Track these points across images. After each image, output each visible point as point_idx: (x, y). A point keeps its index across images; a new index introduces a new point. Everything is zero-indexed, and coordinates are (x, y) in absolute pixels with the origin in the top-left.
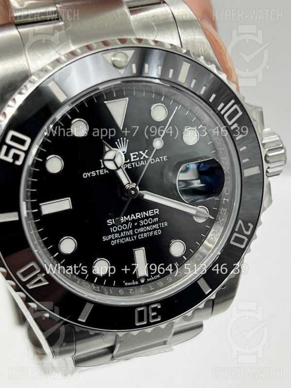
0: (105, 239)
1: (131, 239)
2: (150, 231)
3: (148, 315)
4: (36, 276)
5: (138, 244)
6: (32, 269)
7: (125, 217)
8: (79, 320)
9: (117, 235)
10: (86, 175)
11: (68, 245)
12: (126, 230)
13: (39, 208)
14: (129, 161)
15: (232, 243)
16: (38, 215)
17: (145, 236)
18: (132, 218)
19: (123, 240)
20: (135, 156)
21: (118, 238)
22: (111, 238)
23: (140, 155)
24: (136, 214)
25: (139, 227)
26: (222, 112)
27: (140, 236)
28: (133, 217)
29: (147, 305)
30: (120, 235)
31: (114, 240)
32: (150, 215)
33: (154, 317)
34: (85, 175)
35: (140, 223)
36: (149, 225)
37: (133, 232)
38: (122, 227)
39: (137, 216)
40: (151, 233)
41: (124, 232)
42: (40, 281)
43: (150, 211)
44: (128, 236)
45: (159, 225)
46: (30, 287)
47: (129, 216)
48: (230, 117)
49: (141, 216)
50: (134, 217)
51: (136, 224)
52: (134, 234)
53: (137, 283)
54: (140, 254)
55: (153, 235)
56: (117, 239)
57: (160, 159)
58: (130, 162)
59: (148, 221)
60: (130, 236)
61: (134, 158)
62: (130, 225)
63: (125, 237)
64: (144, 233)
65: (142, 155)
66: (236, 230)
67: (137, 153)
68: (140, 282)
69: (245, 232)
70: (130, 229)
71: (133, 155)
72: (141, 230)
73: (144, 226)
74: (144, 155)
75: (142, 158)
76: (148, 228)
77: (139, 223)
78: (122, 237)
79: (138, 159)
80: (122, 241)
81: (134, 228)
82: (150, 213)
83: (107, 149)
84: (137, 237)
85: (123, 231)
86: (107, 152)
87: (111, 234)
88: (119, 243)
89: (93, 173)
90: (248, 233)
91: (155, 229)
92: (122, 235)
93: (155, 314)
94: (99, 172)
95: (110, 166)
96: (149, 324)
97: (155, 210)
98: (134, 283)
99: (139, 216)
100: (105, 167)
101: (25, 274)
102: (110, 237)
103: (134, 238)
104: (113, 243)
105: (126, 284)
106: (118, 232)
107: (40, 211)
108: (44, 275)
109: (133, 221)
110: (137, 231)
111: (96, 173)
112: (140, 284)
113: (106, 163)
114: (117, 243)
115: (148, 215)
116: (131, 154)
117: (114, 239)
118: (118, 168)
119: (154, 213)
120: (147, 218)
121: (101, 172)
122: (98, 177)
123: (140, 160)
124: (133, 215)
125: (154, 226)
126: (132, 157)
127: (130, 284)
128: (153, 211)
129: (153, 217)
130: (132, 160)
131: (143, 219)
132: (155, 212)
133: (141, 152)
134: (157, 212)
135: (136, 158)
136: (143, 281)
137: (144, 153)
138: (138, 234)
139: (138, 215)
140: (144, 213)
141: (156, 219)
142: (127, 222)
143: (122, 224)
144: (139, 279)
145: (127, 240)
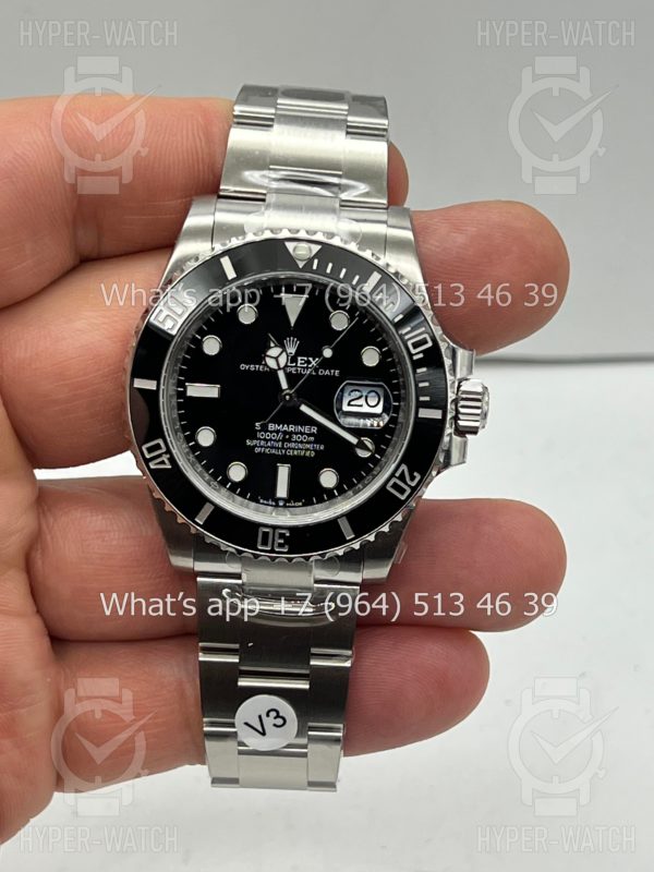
0: (248, 443)
1: (278, 452)
2: (302, 450)
3: (274, 540)
4: (160, 456)
5: (284, 459)
6: (158, 447)
7: (276, 425)
8: (197, 520)
9: (263, 443)
10: (243, 367)
11: (206, 437)
12: (275, 440)
13: (185, 388)
14: (294, 364)
15: (389, 488)
16: (182, 395)
17: (296, 453)
18: (284, 429)
19: (269, 451)
20: (303, 362)
21: (264, 447)
22: (256, 444)
23: (309, 362)
24: (290, 426)
25: (289, 441)
26: (407, 337)
27: (289, 452)
28: (285, 427)
29: (274, 527)
30: (266, 444)
31: (258, 447)
32: (306, 432)
33: (280, 545)
36: (302, 442)
37: (283, 445)
38: (271, 436)
39: (290, 429)
40: (303, 453)
41: (272, 442)
42: (163, 462)
43: (306, 427)
44: (275, 448)
45: (314, 446)
46: (152, 467)
47: (281, 426)
48: (416, 345)
49: (295, 429)
50: (287, 429)
51: (287, 437)
52: (283, 448)
53: (274, 503)
54: (283, 472)
56: (262, 447)
57: (331, 373)
58: (296, 366)
59: (302, 438)
60: (278, 448)
61: (301, 364)
62: (280, 436)
63: (272, 447)
64: (295, 449)
65: (311, 363)
66: (397, 475)
67: (306, 359)
68: (277, 503)
69: (409, 482)
70: (279, 441)
71: (301, 360)
72: (293, 445)
73: (296, 442)
74: (313, 363)
75: (310, 366)
76: (301, 446)
77: (291, 437)
78: (269, 447)
79: (306, 365)
80: (267, 451)
81: (284, 440)
83: (272, 345)
84: (286, 452)
85: (271, 440)
86: (270, 348)
87: (257, 439)
88: (264, 452)
89: (252, 367)
90: (413, 484)
91: (307, 450)
92: (269, 444)
93: (282, 541)
94: (259, 368)
95: (272, 363)
96: (272, 551)
97: (312, 427)
98: (270, 502)
100: (266, 365)
101: (150, 450)
102: (255, 442)
103: (281, 452)
104: (257, 450)
105: (261, 501)
106: (265, 440)
107: (185, 391)
108: (168, 456)
109: (285, 433)
110: (286, 445)
111: (255, 368)
112: (277, 506)
113: (267, 359)
114: (261, 452)
115: (303, 431)
116: (299, 358)
117: (258, 445)
118: (280, 369)
119: (310, 431)
120: (302, 434)
121: (261, 368)
122: (257, 372)
123: (307, 368)
125: (308, 446)
126: (299, 362)
127: (266, 502)
128: (310, 429)
129: (309, 435)
130: (299, 365)
131: (296, 434)
132: (312, 430)
133: (311, 359)
134: (315, 431)
135: (304, 364)
136: (281, 504)
137: (313, 360)
138: (287, 449)
139: (292, 428)
140: (299, 427)
141: (312, 439)
142: (278, 432)
143: (271, 432)
144: (277, 500)
145: (273, 451)
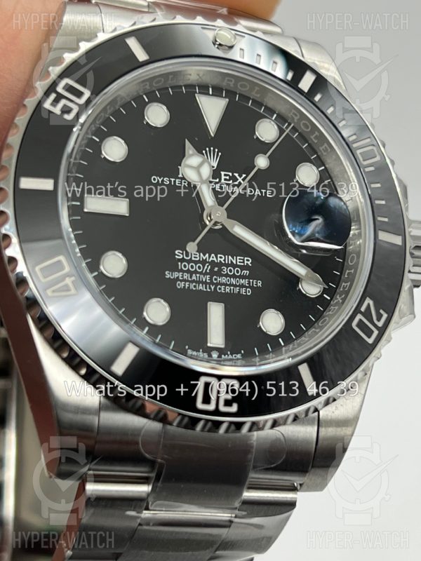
0: (168, 275)
1: (206, 288)
2: (235, 286)
5: (217, 297)
7: (201, 254)
9: (186, 276)
11: (114, 264)
12: (201, 273)
13: (83, 201)
14: (217, 180)
15: (354, 327)
17: (228, 290)
18: (211, 259)
19: (195, 286)
20: (228, 178)
21: (188, 281)
22: (178, 277)
23: (235, 179)
24: (219, 256)
25: (219, 274)
27: (220, 289)
28: (213, 257)
29: (220, 377)
30: (191, 277)
31: (181, 281)
32: (238, 263)
34: (154, 179)
35: (222, 270)
36: (234, 276)
37: (211, 279)
38: (196, 267)
39: (219, 259)
40: (237, 290)
41: (198, 275)
43: (238, 258)
44: (203, 283)
45: (249, 282)
47: (207, 255)
49: (225, 260)
50: (215, 259)
51: (216, 269)
52: (212, 283)
53: (206, 355)
54: (216, 314)
55: (239, 292)
56: (185, 281)
57: (261, 192)
58: (220, 183)
59: (234, 271)
60: (206, 283)
61: (225, 180)
62: (207, 268)
63: (199, 282)
64: (227, 285)
65: (238, 180)
66: (363, 309)
67: (231, 174)
68: (210, 356)
69: (375, 321)
70: (206, 274)
71: (225, 175)
72: (224, 280)
73: (227, 275)
74: (240, 180)
75: (236, 183)
76: (233, 281)
77: (220, 270)
78: (193, 281)
79: (231, 182)
80: (192, 286)
81: (212, 273)
82: (238, 260)
83: (189, 151)
84: (215, 289)
85: (196, 272)
86: (190, 156)
87: (179, 271)
88: (189, 287)
89: (166, 181)
90: (380, 324)
91: (242, 286)
92: (194, 278)
93: (229, 397)
94: (175, 182)
96: (217, 413)
97: (246, 258)
98: (201, 354)
99: (222, 260)
100: (183, 177)
102: (176, 275)
103: (210, 288)
104: (180, 285)
105: (190, 352)
106: (188, 271)
107: (82, 206)
109: (213, 264)
110: (216, 279)
111: (170, 181)
112: (210, 359)
114: (184, 287)
115: (234, 262)
116: (223, 173)
117: (182, 279)
118: (202, 182)
119: (243, 262)
120: (232, 265)
121: (177, 182)
122: (173, 187)
123: (233, 185)
124: (213, 255)
125: (242, 281)
126: (223, 177)
127: (195, 353)
128: (243, 260)
129: (243, 268)
130: (223, 181)
131: (227, 266)
132: (246, 262)
133: (236, 175)
134: (249, 263)
135: (229, 180)
136: (215, 355)
137: (240, 176)
138: (217, 285)
139: (221, 258)
140: (230, 257)
141: (246, 272)
142: (204, 262)
143: (196, 262)
144: (209, 350)
145: (201, 287)
